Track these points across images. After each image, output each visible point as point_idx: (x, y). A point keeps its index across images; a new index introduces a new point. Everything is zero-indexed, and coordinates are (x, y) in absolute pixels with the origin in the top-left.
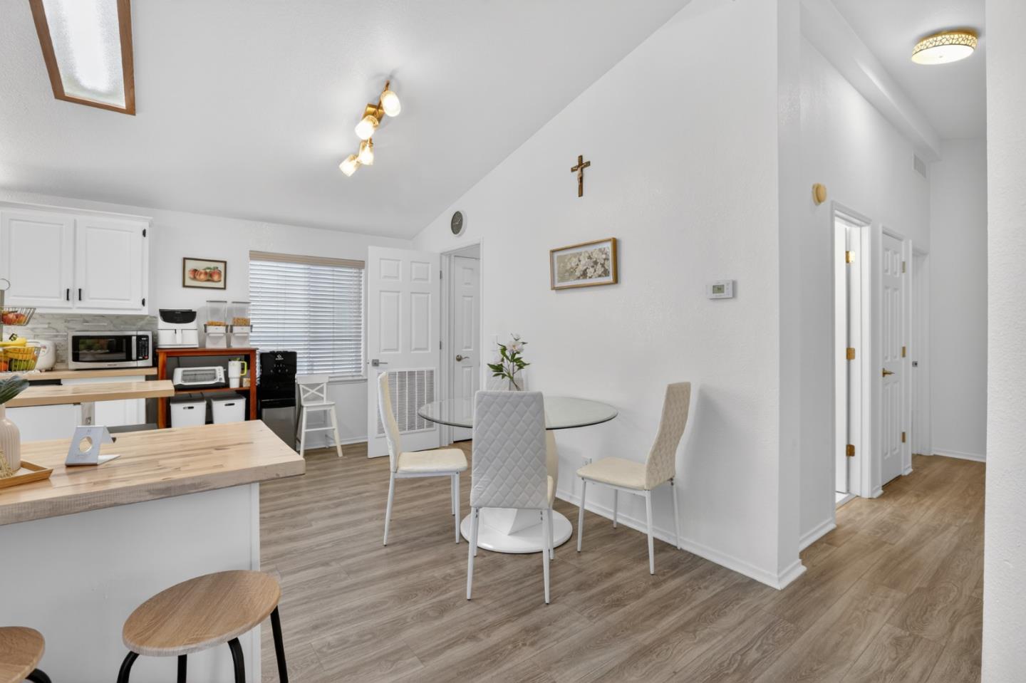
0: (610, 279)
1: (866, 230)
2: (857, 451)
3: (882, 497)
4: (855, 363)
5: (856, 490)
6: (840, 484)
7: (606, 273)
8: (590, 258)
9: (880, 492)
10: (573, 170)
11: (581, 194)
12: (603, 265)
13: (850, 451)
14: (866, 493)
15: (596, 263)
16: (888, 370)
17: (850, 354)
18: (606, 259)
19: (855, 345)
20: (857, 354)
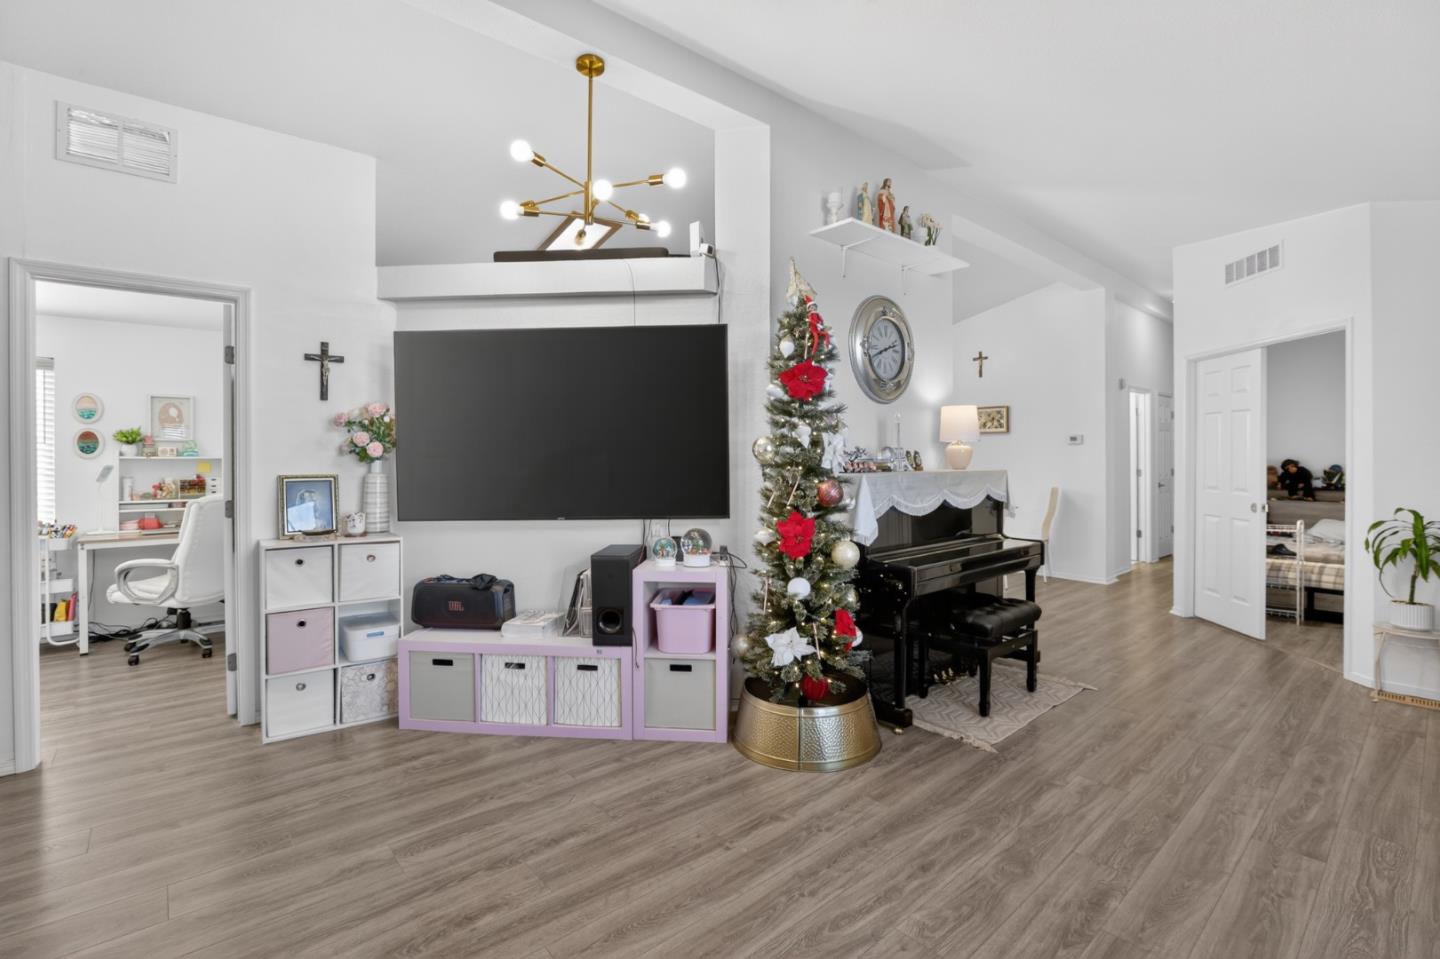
0: (1004, 429)
1: (1148, 396)
2: (1143, 534)
3: (1157, 563)
4: (1142, 479)
5: (1142, 559)
6: (1134, 556)
7: (1001, 426)
8: (989, 415)
9: (1157, 560)
10: (975, 359)
11: (981, 375)
12: (998, 421)
13: (1139, 534)
14: (1149, 560)
15: (993, 419)
16: (1162, 483)
17: (1138, 472)
18: (1002, 418)
19: (1142, 467)
20: (1143, 472)
